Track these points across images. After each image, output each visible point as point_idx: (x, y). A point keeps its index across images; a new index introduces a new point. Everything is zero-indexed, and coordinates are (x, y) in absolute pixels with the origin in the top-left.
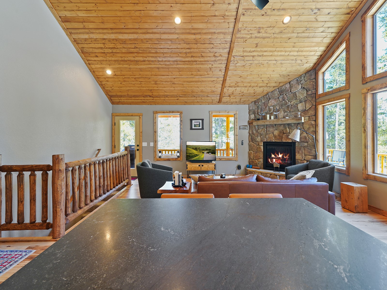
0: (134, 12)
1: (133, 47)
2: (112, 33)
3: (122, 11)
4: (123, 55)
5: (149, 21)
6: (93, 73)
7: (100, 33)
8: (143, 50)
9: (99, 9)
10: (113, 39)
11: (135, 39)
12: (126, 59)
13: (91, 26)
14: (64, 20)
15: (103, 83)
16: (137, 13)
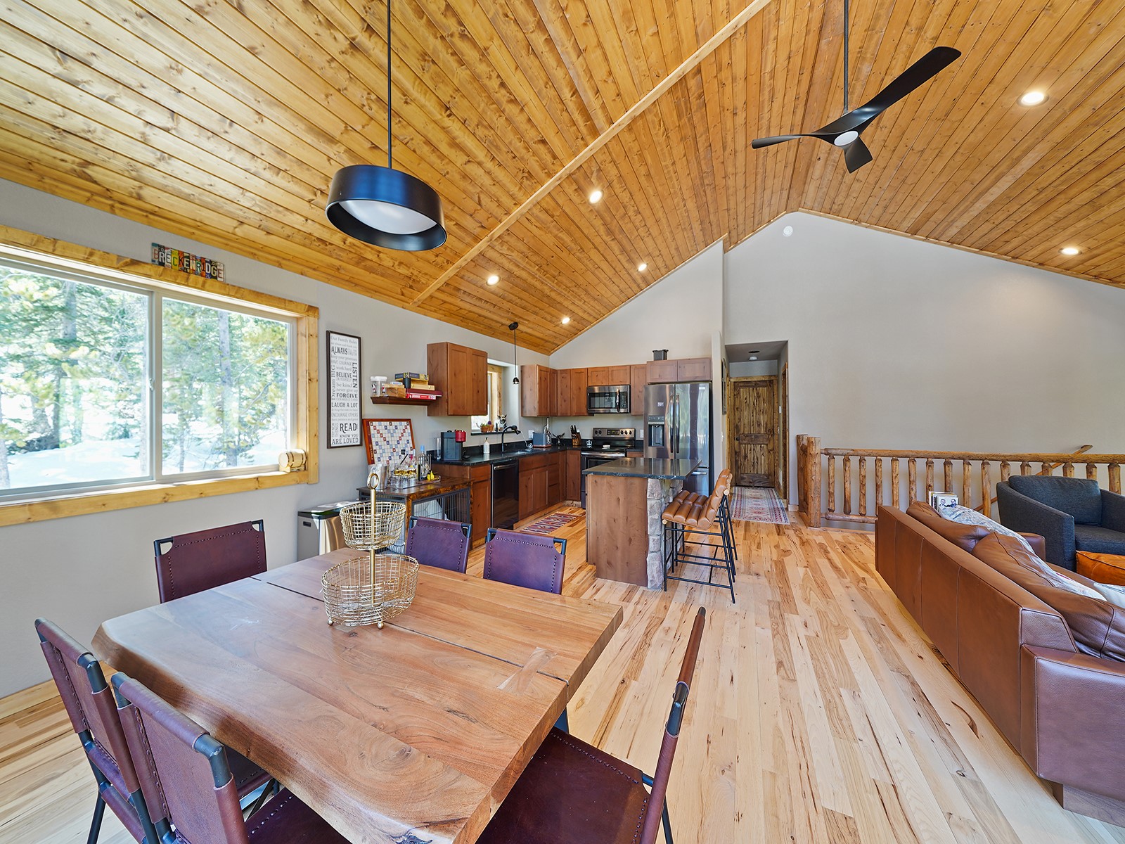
0: (952, 162)
1: (1036, 192)
2: (973, 203)
3: (939, 174)
4: (1043, 214)
5: (989, 148)
6: (1041, 267)
7: (961, 215)
8: (1063, 182)
9: (919, 195)
10: (988, 207)
11: (1018, 182)
12: (1059, 214)
13: (939, 216)
14: (913, 232)
15: (1095, 272)
16: (958, 158)
